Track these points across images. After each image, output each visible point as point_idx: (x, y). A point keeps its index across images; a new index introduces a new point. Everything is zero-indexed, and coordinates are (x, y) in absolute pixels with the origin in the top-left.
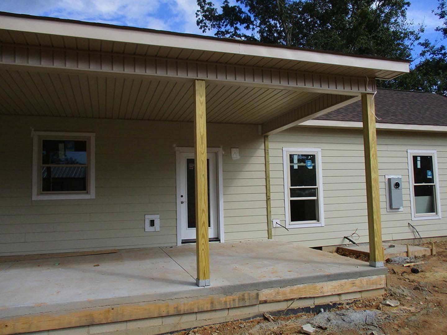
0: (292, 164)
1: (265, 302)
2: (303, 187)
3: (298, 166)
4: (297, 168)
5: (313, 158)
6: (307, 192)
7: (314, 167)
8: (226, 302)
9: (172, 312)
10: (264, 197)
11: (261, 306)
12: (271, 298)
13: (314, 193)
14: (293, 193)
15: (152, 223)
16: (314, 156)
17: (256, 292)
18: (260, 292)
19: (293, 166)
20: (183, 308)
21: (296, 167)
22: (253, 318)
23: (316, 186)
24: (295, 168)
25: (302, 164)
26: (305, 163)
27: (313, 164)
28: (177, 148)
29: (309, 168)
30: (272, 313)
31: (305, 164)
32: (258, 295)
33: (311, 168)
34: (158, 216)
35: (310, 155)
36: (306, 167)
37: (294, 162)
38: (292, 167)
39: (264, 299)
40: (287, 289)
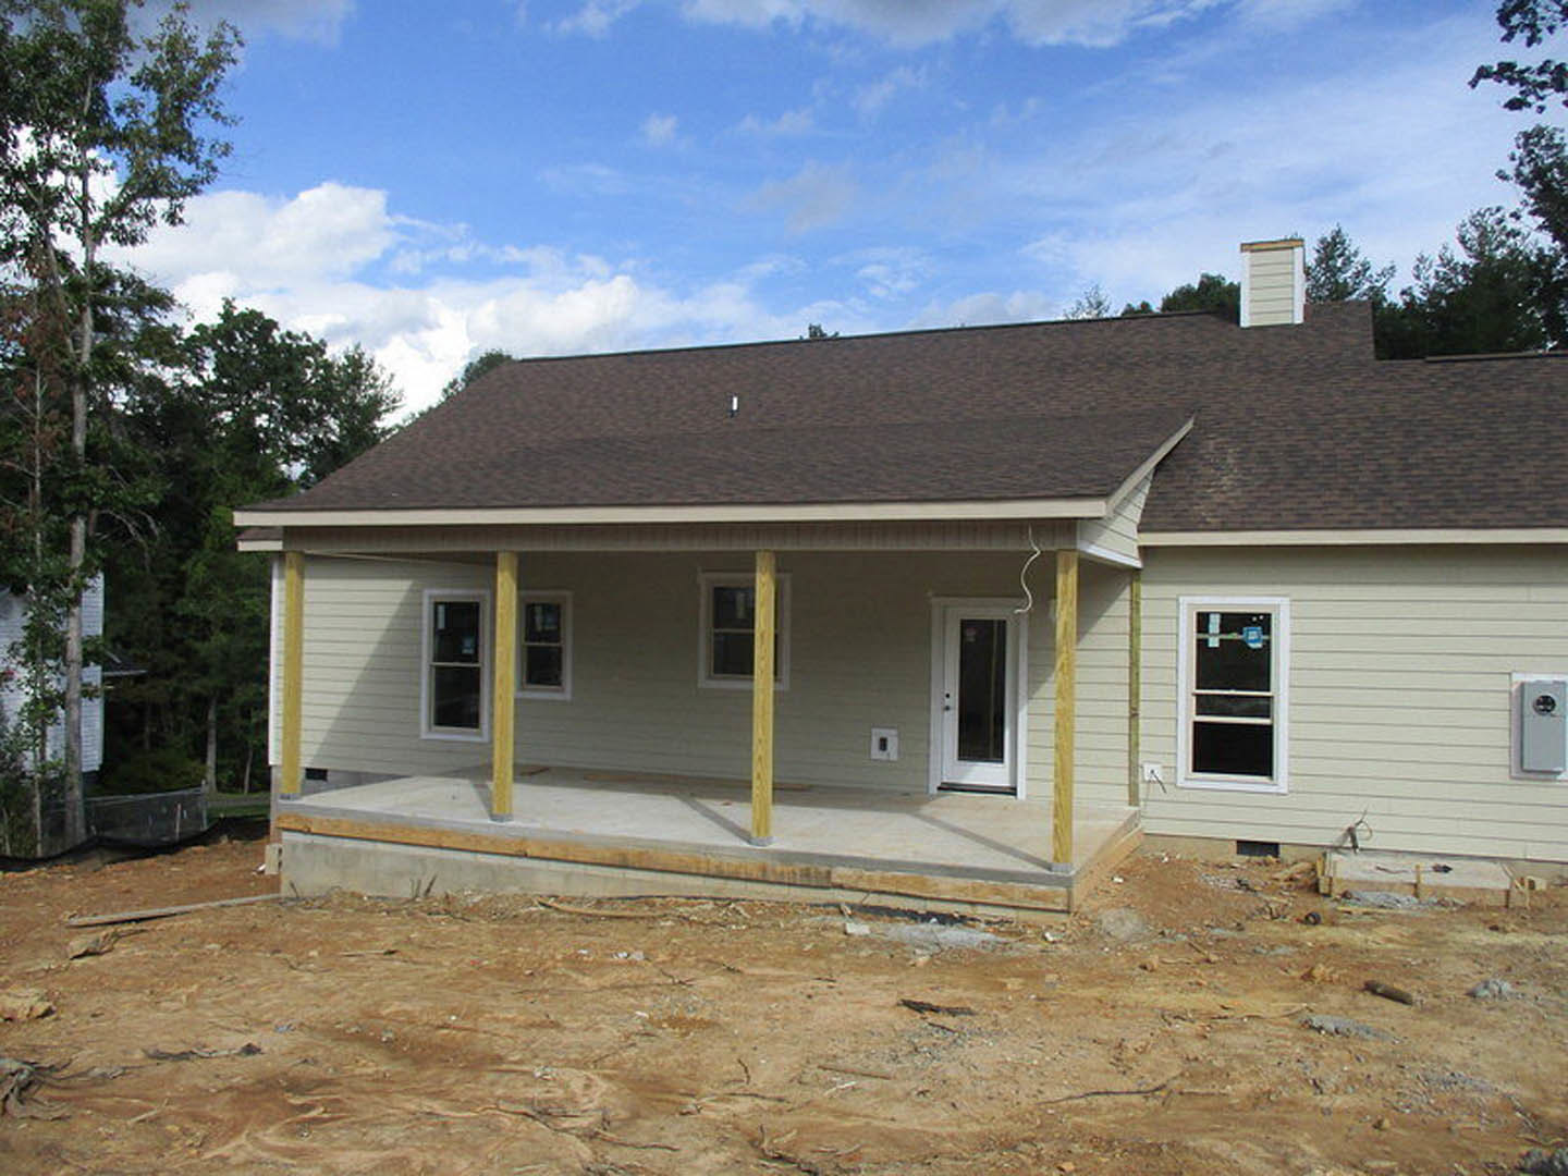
0: (1202, 636)
1: (841, 887)
2: (1232, 692)
3: (1221, 641)
4: (1217, 645)
5: (1264, 622)
6: (1245, 705)
7: (1268, 643)
8: (782, 874)
9: (713, 871)
10: (1125, 710)
11: (836, 891)
12: (850, 883)
13: (1265, 708)
14: (1204, 704)
15: (883, 744)
16: (1268, 616)
17: (827, 868)
18: (833, 870)
19: (1206, 641)
20: (726, 870)
21: (1214, 643)
22: (825, 906)
23: (1268, 690)
24: (1211, 645)
25: (1234, 636)
26: (1241, 633)
27: (1266, 637)
28: (934, 601)
29: (1252, 645)
30: (852, 906)
31: (1240, 637)
32: (829, 873)
33: (1259, 645)
34: (894, 732)
35: (1257, 615)
36: (1243, 644)
37: (1211, 631)
38: (1202, 645)
39: (839, 881)
40: (877, 874)
